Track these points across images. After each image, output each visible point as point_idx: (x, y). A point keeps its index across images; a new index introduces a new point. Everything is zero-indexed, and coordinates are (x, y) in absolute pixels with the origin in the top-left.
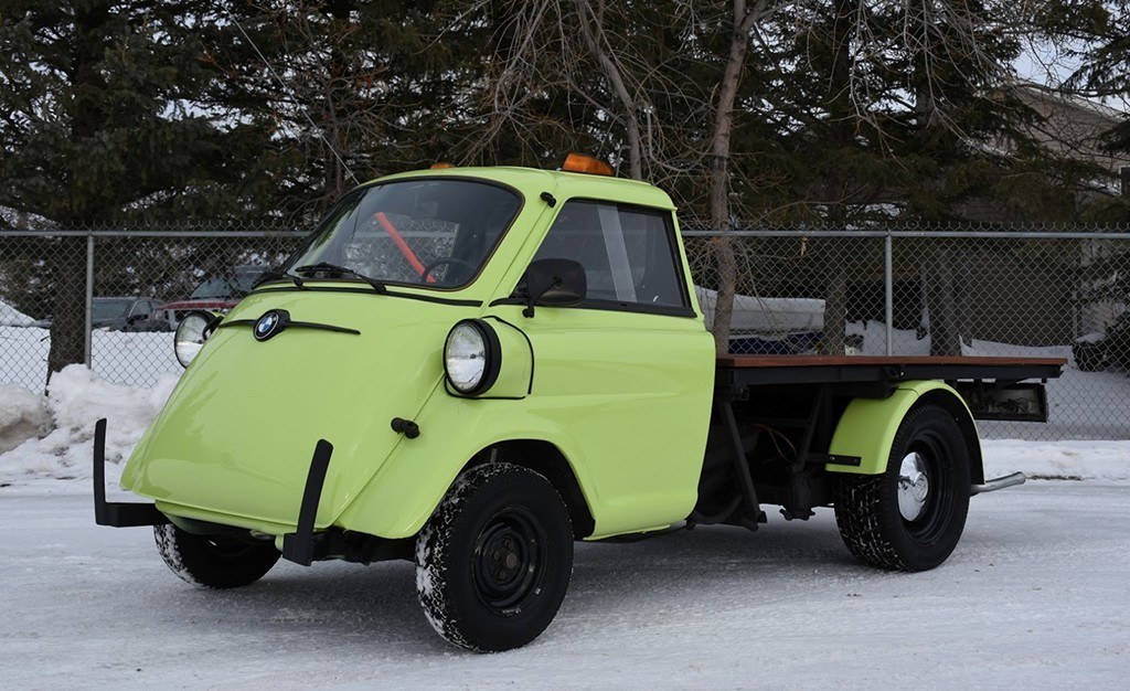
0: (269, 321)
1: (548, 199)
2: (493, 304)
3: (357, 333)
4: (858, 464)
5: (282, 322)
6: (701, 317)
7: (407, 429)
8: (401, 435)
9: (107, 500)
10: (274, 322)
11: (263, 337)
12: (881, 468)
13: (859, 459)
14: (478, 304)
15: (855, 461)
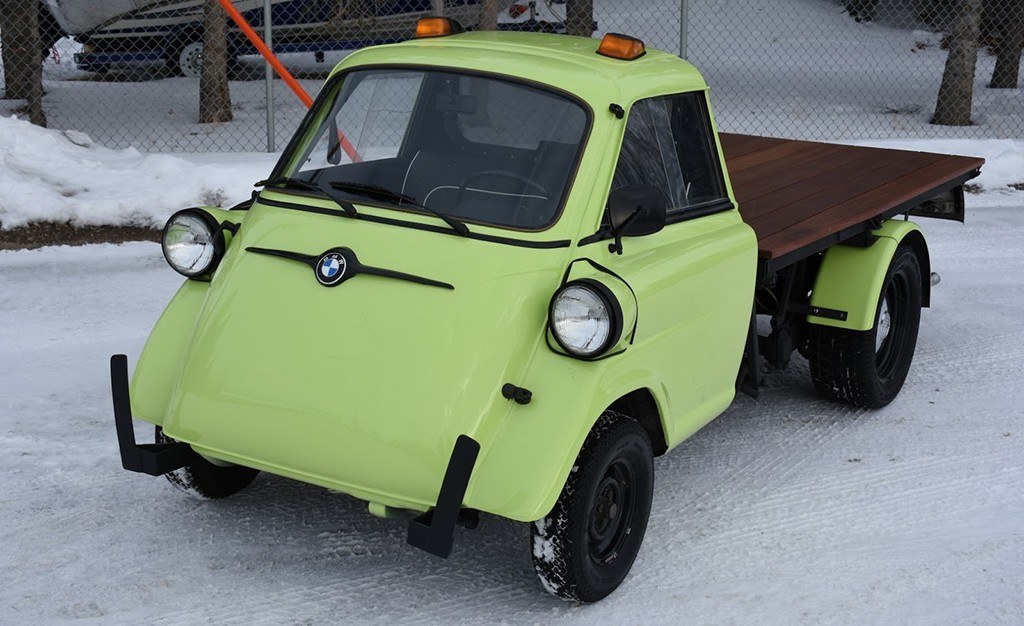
0: (335, 264)
1: (615, 110)
2: (582, 243)
3: (450, 287)
4: (844, 319)
5: (353, 268)
6: (736, 205)
7: (518, 395)
8: (512, 402)
9: (137, 443)
10: (341, 266)
11: (330, 282)
12: (868, 326)
13: (845, 314)
14: (566, 244)
15: (841, 315)
